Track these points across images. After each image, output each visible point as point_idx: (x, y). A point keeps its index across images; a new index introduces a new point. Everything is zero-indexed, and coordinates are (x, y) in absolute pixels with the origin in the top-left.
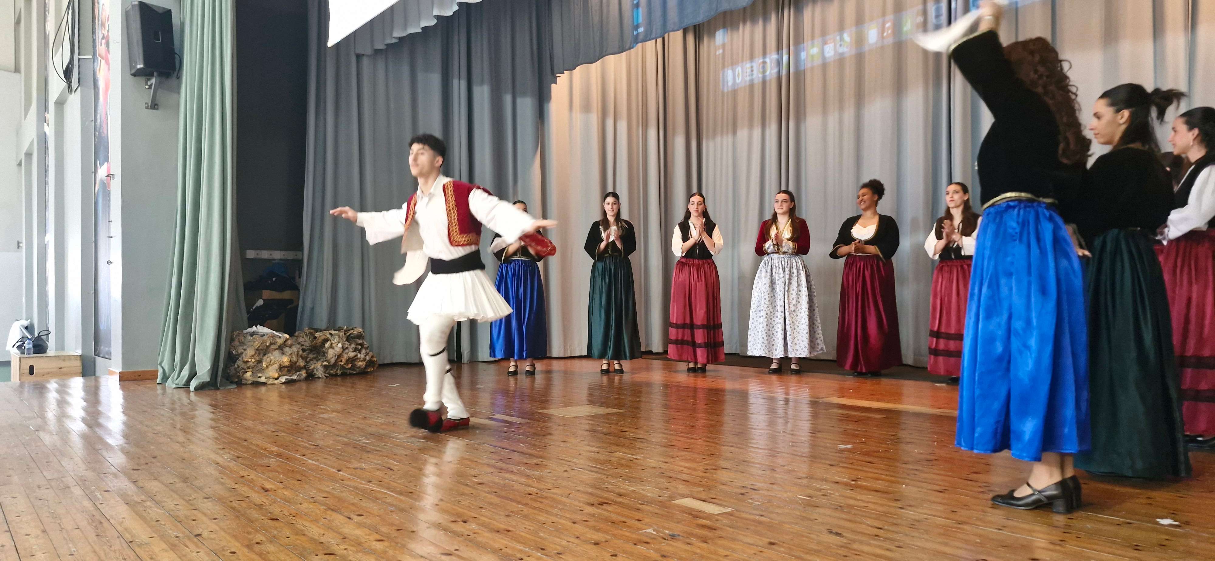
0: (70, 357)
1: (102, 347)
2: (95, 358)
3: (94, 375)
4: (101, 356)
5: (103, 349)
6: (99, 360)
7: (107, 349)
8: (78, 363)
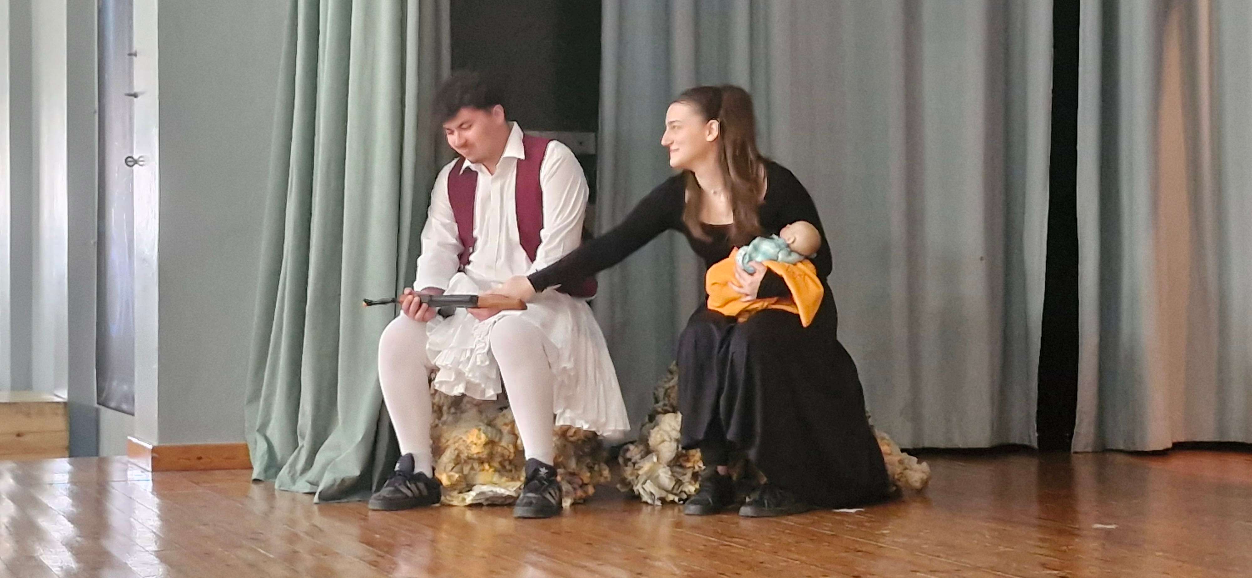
0: (42, 408)
1: (115, 383)
2: (97, 410)
3: (97, 453)
4: (113, 404)
5: (117, 387)
6: (108, 416)
7: (125, 387)
8: (59, 424)
